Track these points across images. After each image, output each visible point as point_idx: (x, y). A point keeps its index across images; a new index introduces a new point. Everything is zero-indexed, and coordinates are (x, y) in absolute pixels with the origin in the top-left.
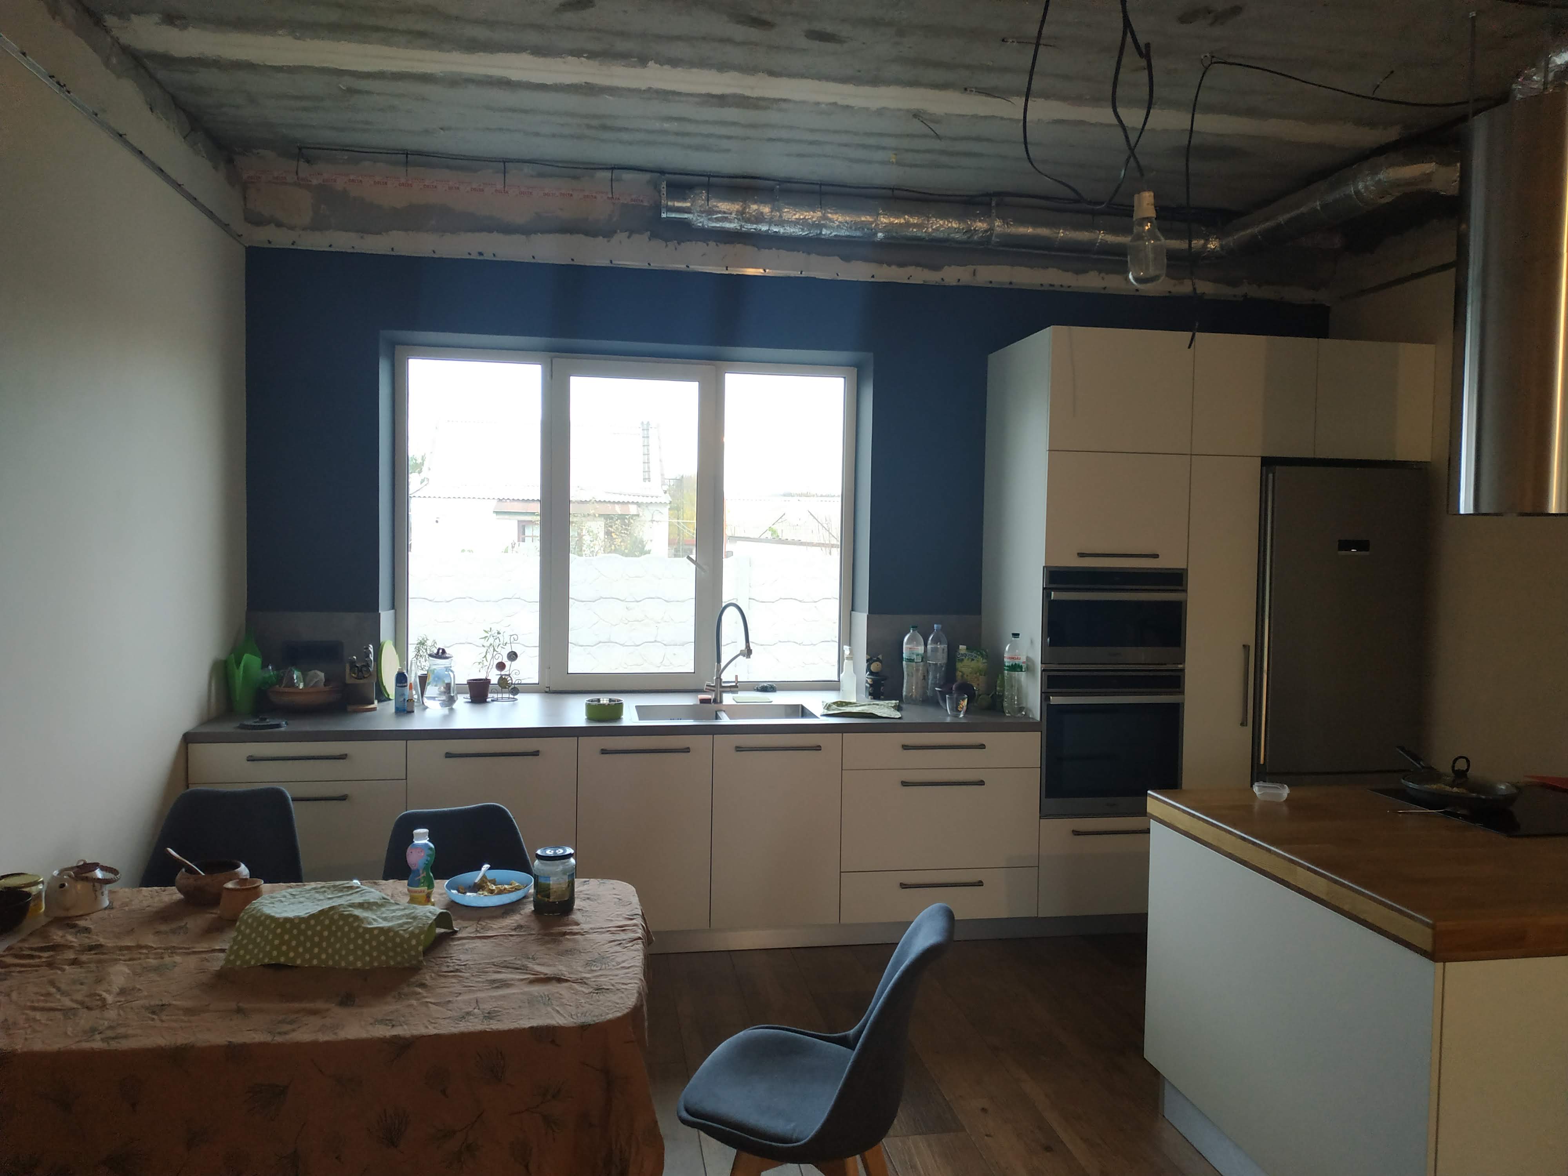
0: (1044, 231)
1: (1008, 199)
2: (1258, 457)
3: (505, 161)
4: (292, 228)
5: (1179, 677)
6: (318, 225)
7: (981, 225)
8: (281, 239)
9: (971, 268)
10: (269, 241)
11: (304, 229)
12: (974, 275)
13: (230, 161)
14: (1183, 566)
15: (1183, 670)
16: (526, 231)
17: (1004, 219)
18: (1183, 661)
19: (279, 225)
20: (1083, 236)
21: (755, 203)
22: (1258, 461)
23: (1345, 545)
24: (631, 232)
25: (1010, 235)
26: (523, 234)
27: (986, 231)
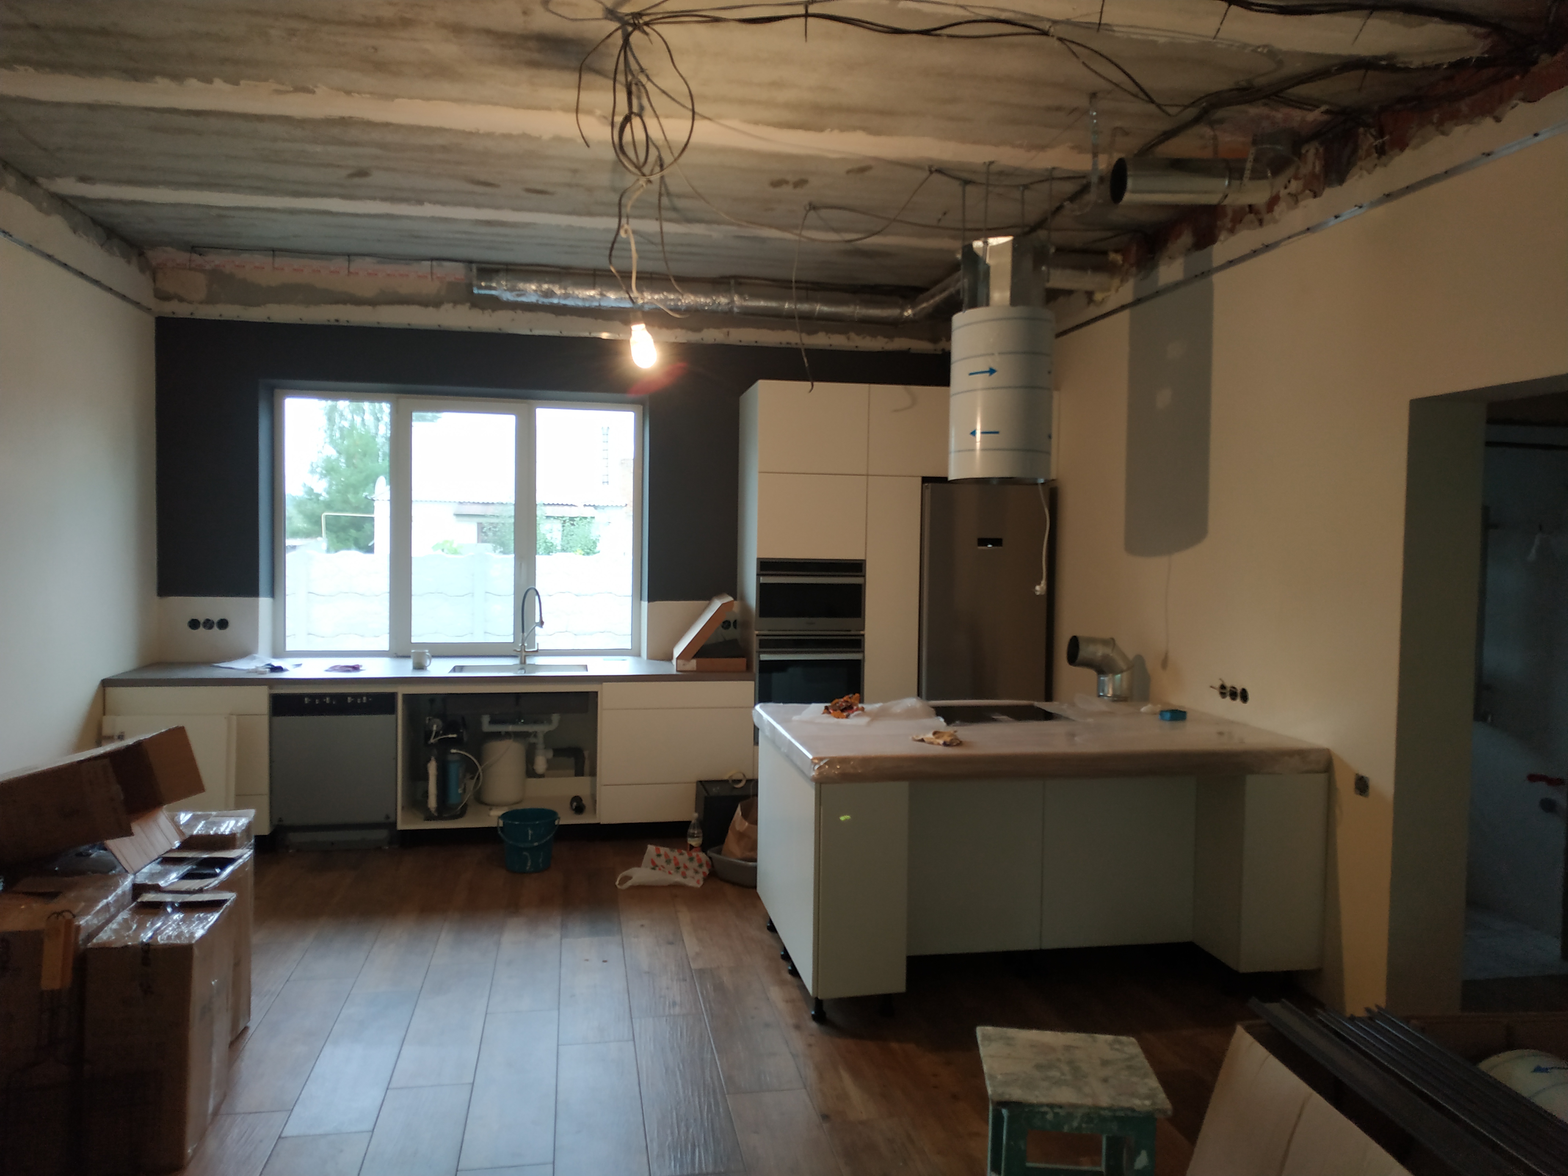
0: (773, 304)
1: (743, 280)
2: (918, 477)
3: (349, 255)
4: (191, 302)
5: (860, 640)
6: (211, 300)
7: (723, 300)
8: (182, 310)
9: (725, 330)
10: (173, 312)
11: (201, 303)
12: (728, 335)
13: (141, 254)
14: (862, 558)
15: (863, 635)
16: (373, 303)
17: (741, 295)
18: (863, 629)
19: (181, 300)
20: (805, 307)
21: (546, 282)
22: (920, 479)
23: (983, 542)
24: (455, 303)
25: (747, 307)
26: (370, 305)
27: (728, 304)
